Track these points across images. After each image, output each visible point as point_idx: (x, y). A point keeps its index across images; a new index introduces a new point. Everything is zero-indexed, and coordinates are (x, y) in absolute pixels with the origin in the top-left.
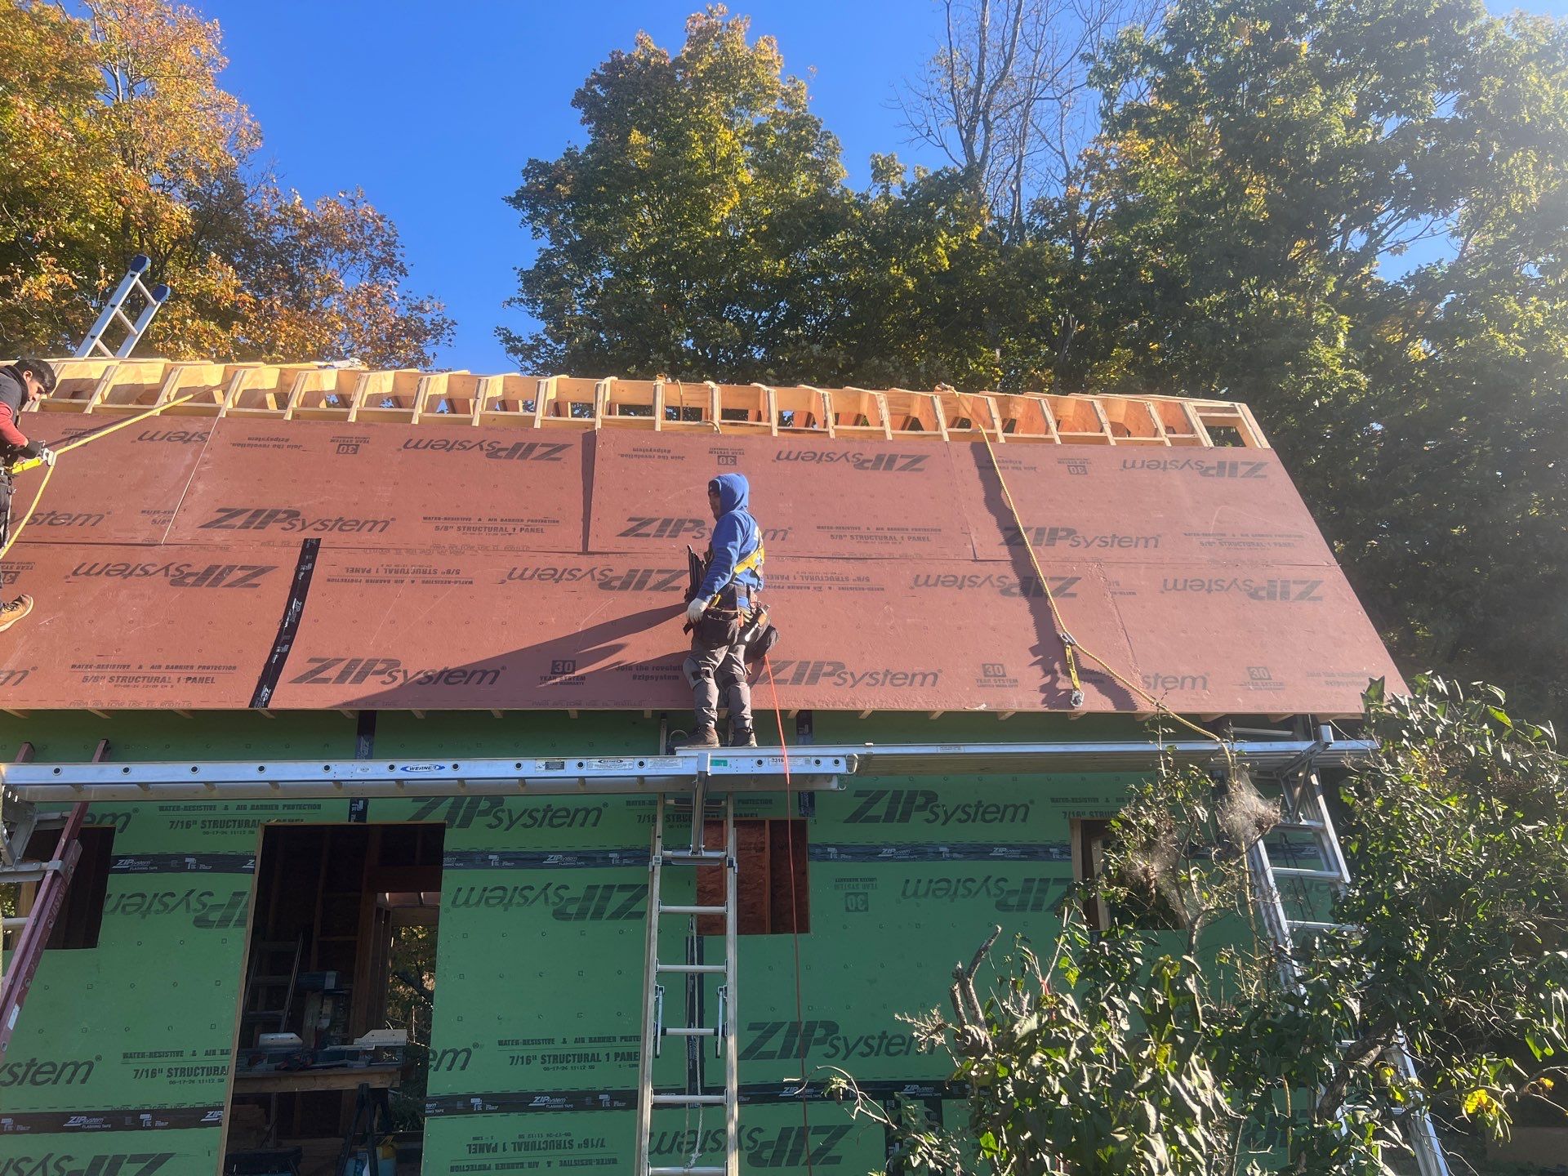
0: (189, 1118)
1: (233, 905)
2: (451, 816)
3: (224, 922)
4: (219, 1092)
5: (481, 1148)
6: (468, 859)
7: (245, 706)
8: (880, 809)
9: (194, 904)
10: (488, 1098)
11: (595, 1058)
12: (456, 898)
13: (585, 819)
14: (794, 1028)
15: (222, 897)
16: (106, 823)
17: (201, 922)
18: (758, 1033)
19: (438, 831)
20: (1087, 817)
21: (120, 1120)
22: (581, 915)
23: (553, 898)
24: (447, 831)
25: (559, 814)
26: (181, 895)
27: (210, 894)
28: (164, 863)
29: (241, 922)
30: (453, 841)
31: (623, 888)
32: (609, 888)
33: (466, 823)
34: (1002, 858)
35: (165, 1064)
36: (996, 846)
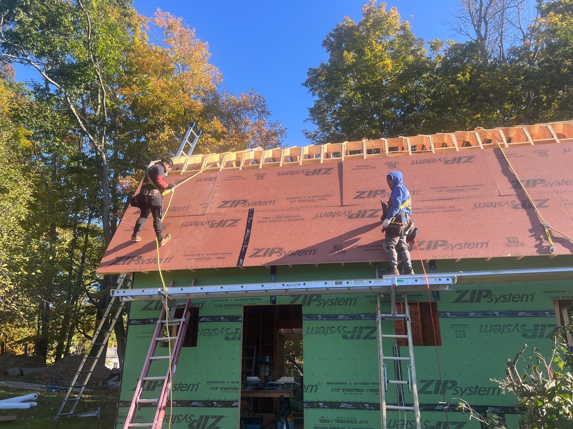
0: (228, 404)
1: (236, 333)
2: (304, 302)
3: (234, 339)
4: (236, 396)
5: (324, 421)
6: (311, 317)
7: (235, 266)
8: (467, 297)
9: (224, 333)
10: (325, 403)
11: (362, 390)
12: (308, 331)
13: (351, 302)
14: (439, 382)
15: (233, 330)
16: (196, 306)
17: (227, 339)
18: (424, 384)
19: (300, 307)
20: (561, 299)
21: (208, 404)
22: (352, 337)
23: (342, 331)
24: (303, 307)
25: (341, 300)
26: (220, 329)
27: (229, 329)
28: (215, 319)
29: (239, 339)
30: (306, 310)
31: (367, 328)
32: (362, 328)
33: (309, 304)
34: (523, 316)
35: (220, 385)
36: (520, 311)
